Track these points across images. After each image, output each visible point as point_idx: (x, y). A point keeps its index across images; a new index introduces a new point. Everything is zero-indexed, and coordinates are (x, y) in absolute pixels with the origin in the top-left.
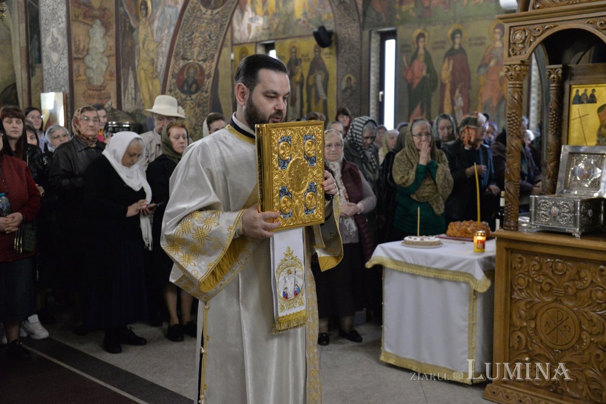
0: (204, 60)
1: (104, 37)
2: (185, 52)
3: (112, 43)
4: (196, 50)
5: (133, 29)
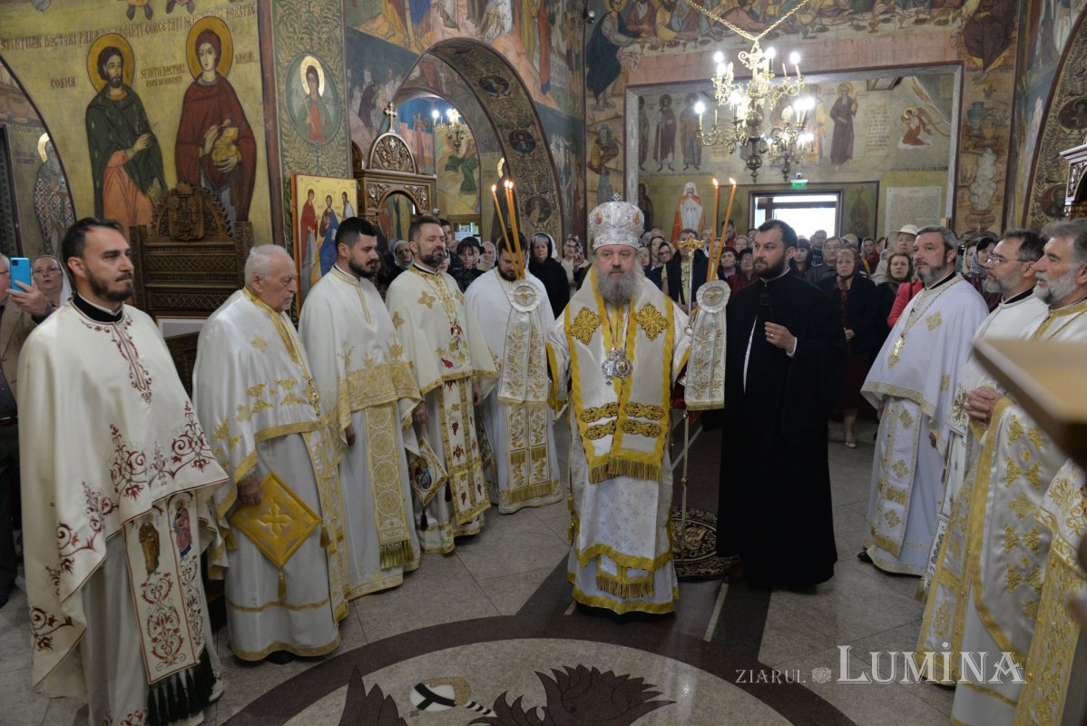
1: (994, 164)
2: (1050, 175)
3: (1003, 168)
5: (1017, 154)
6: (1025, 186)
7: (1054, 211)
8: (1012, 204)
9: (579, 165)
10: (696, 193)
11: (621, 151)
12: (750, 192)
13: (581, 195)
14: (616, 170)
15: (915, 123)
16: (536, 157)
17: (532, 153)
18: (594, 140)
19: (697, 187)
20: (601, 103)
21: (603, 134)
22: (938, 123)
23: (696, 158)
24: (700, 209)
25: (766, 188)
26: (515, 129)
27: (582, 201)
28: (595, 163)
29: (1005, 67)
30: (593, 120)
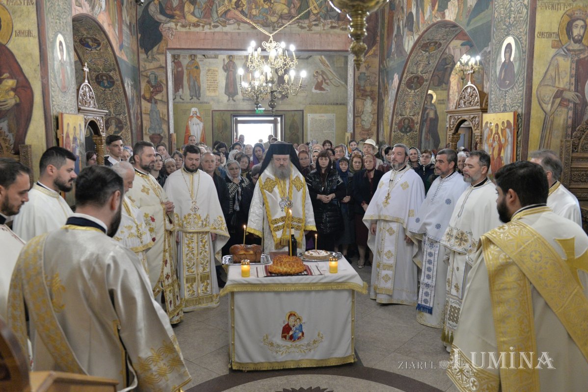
0: (413, 116)
1: (372, 105)
2: (402, 111)
3: (376, 107)
4: (408, 111)
5: (383, 101)
6: (390, 117)
7: (403, 130)
8: (382, 126)
9: (137, 96)
10: (198, 114)
11: (165, 89)
12: (231, 115)
13: (139, 116)
14: (161, 101)
15: (320, 78)
16: (114, 91)
17: (111, 89)
18: (146, 81)
19: (199, 111)
20: (150, 58)
21: (152, 77)
22: (332, 79)
23: (197, 92)
24: (201, 124)
25: (241, 112)
26: (101, 72)
27: (140, 120)
28: (148, 96)
29: (374, 55)
30: (145, 68)
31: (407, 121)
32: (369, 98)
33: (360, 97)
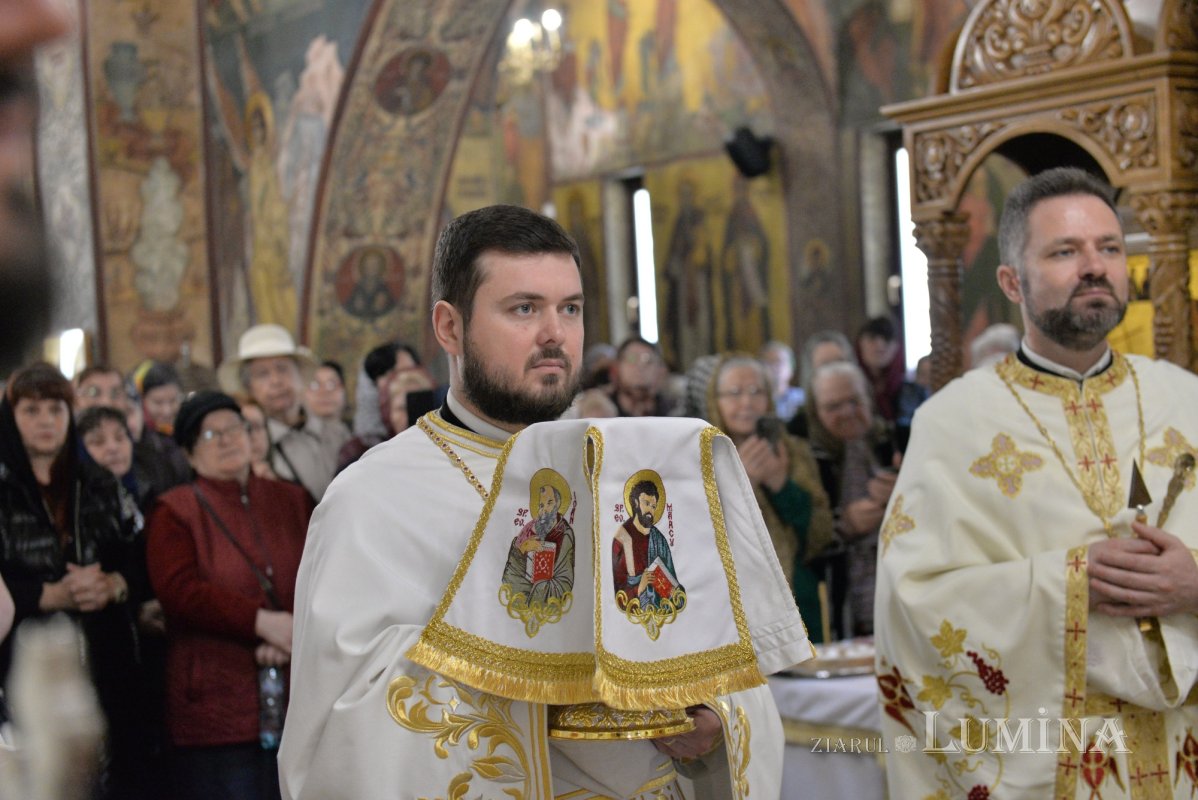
0: (402, 236)
1: (177, 198)
3: (197, 208)
4: (378, 214)
5: (238, 175)
6: (298, 245)
7: (359, 304)
8: (240, 294)
31: (372, 263)
32: (162, 164)
33: (121, 159)
